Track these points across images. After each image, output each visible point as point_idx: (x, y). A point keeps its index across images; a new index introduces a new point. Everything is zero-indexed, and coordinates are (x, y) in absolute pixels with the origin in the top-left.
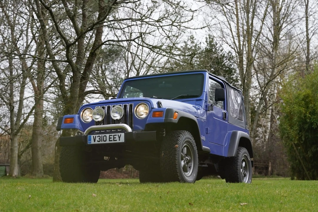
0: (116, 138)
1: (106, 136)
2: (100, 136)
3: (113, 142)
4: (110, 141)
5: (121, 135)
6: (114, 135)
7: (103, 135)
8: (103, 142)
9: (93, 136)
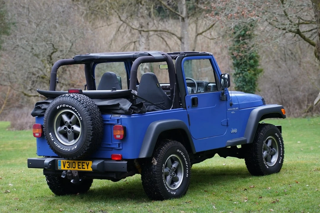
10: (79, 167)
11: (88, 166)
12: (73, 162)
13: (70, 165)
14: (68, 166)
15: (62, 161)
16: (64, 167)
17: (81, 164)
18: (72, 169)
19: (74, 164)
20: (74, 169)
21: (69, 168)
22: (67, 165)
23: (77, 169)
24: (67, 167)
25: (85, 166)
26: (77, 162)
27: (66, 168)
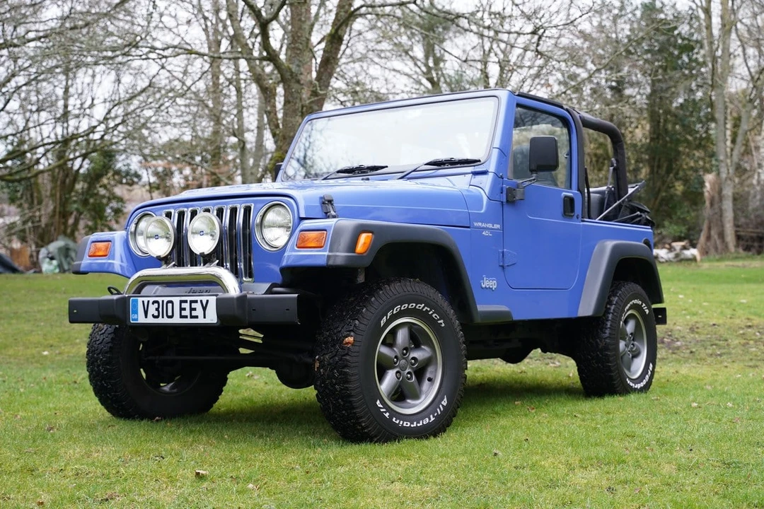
0: (195, 309)
1: (171, 302)
2: (157, 302)
3: (189, 321)
4: (182, 317)
5: (207, 301)
6: (192, 302)
7: (166, 299)
8: (166, 320)
9: (143, 302)
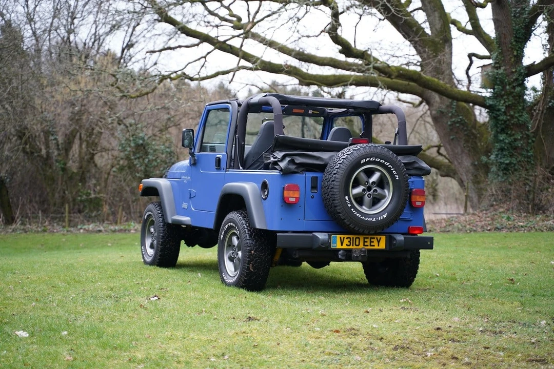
10: (366, 244)
11: (379, 242)
12: (356, 238)
13: (352, 242)
14: (349, 244)
15: (338, 236)
16: (342, 245)
17: (368, 240)
18: (355, 247)
19: (357, 240)
20: (357, 247)
21: (350, 245)
22: (346, 242)
23: (361, 246)
24: (347, 245)
25: (376, 243)
26: (362, 238)
27: (344, 247)
